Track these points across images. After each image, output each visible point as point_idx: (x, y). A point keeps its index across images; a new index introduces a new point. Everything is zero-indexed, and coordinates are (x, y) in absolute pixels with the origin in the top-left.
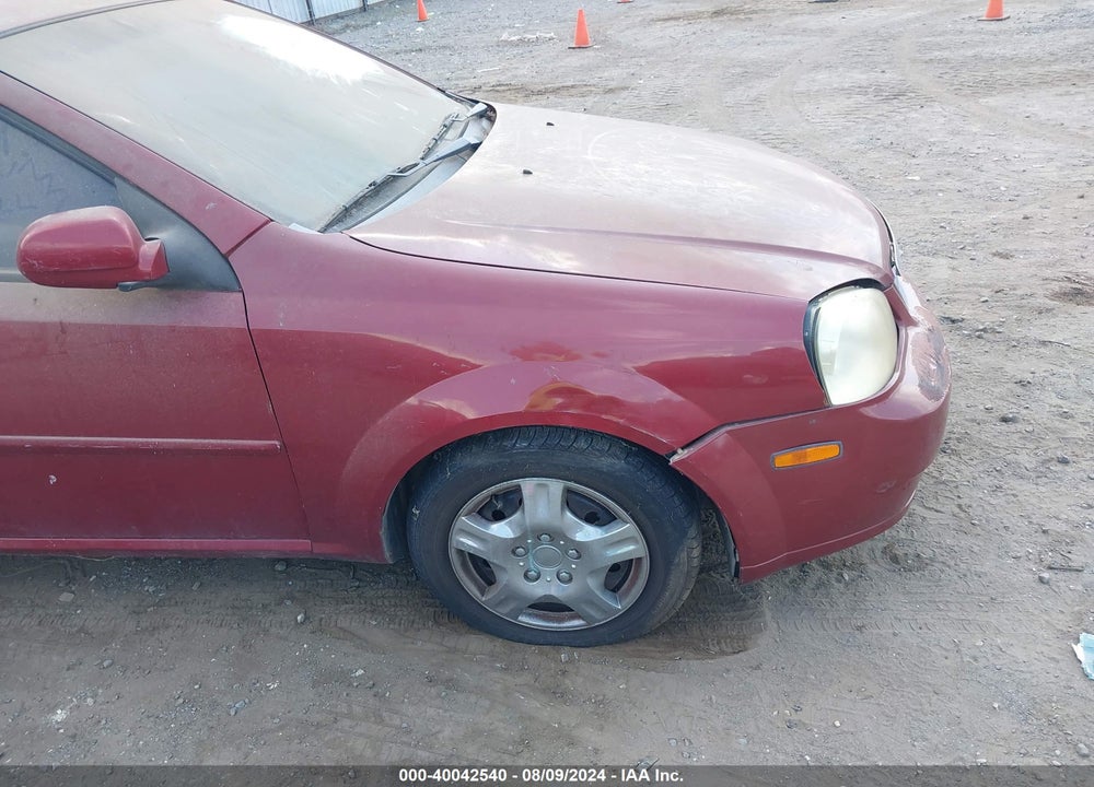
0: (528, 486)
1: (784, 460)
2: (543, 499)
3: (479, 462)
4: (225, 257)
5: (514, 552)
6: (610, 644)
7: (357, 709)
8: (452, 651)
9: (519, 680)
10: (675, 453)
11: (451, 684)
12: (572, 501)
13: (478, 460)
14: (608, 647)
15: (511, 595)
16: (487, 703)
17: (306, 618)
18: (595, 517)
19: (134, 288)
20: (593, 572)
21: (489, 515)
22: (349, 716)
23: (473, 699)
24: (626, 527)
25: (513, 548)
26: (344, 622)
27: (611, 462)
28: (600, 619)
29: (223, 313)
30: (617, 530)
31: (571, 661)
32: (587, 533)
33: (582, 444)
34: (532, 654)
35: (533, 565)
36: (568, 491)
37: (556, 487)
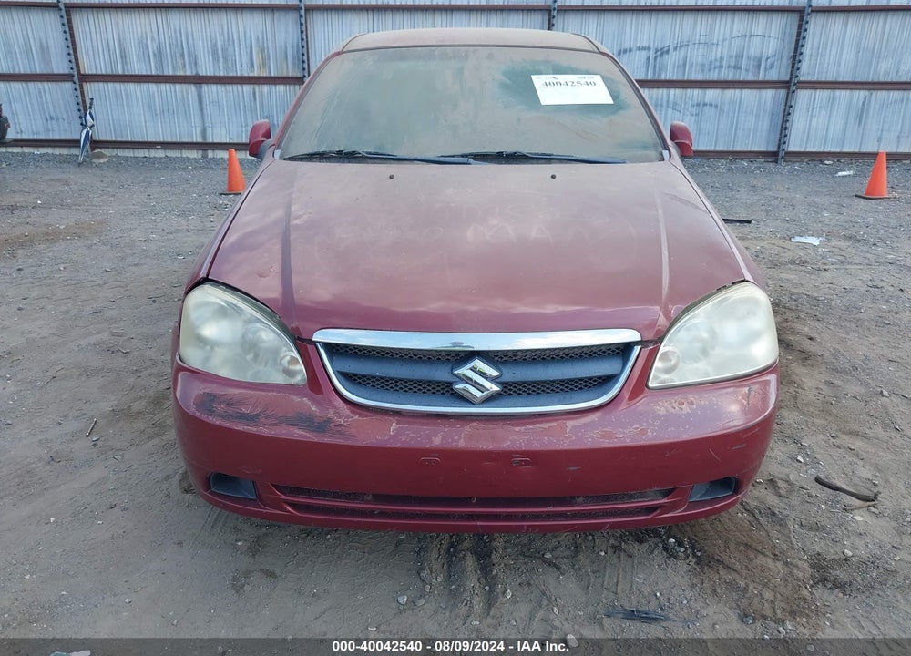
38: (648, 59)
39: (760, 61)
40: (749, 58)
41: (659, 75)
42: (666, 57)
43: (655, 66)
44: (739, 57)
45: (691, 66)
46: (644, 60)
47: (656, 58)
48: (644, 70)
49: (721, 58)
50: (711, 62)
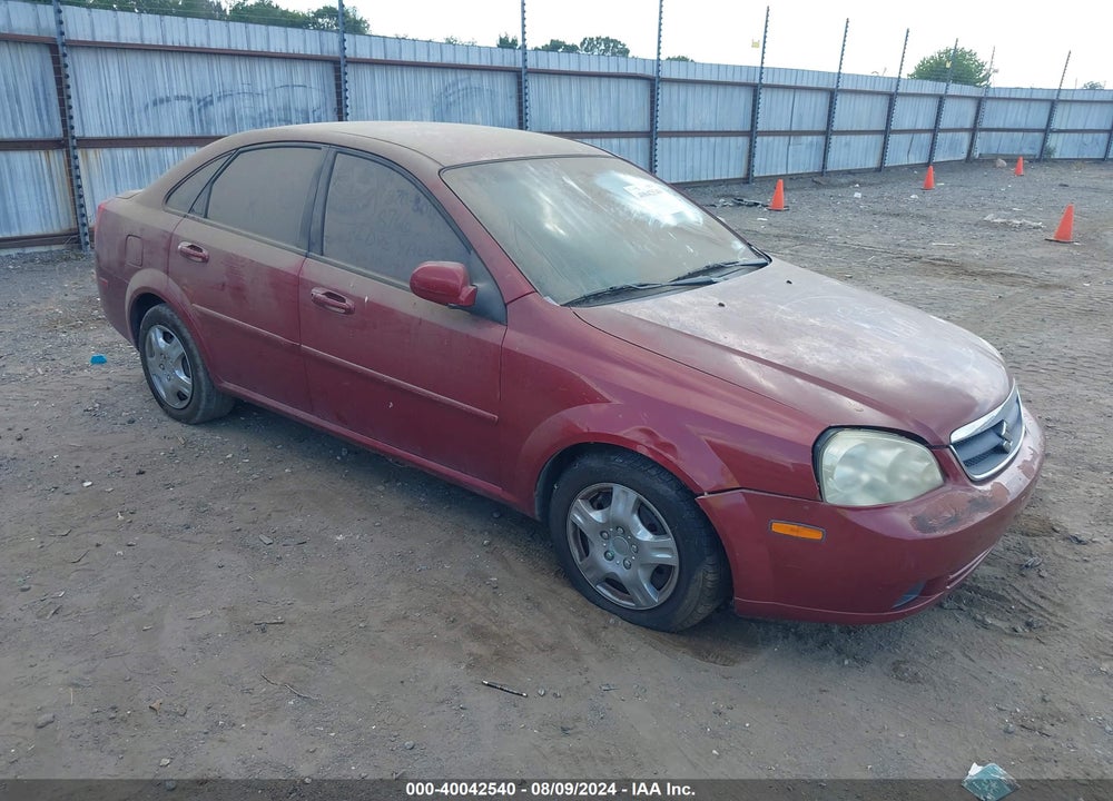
0: (618, 489)
1: (780, 528)
2: (623, 501)
3: (593, 465)
4: (506, 305)
5: (601, 533)
6: (647, 627)
7: (479, 595)
8: (554, 592)
9: (576, 621)
10: (703, 494)
11: (538, 606)
12: (641, 510)
13: (593, 462)
14: (644, 629)
15: (594, 566)
16: (548, 621)
17: (489, 544)
18: (653, 528)
19: (454, 308)
20: (643, 566)
21: (595, 504)
22: (473, 596)
23: (543, 617)
24: (669, 541)
25: (602, 530)
26: (506, 554)
27: (665, 489)
28: (644, 605)
29: (493, 334)
30: (662, 540)
31: (615, 625)
32: (644, 535)
33: (654, 472)
34: (595, 612)
35: (611, 547)
36: (638, 500)
37: (633, 496)
38: (191, 110)
39: (307, 113)
40: (296, 110)
41: (209, 131)
42: (211, 108)
43: (201, 120)
44: (287, 108)
45: (241, 119)
46: (186, 112)
47: (199, 110)
48: (189, 124)
49: (270, 111)
50: (260, 114)
